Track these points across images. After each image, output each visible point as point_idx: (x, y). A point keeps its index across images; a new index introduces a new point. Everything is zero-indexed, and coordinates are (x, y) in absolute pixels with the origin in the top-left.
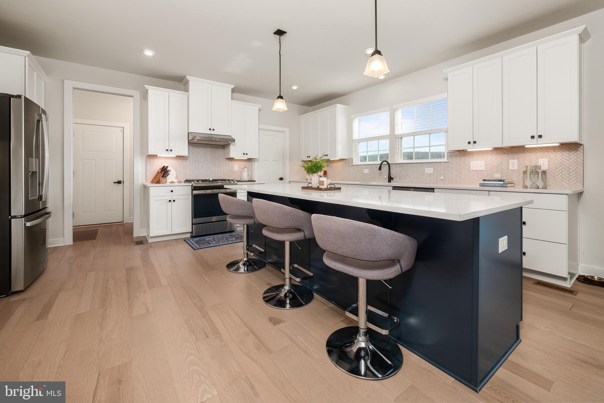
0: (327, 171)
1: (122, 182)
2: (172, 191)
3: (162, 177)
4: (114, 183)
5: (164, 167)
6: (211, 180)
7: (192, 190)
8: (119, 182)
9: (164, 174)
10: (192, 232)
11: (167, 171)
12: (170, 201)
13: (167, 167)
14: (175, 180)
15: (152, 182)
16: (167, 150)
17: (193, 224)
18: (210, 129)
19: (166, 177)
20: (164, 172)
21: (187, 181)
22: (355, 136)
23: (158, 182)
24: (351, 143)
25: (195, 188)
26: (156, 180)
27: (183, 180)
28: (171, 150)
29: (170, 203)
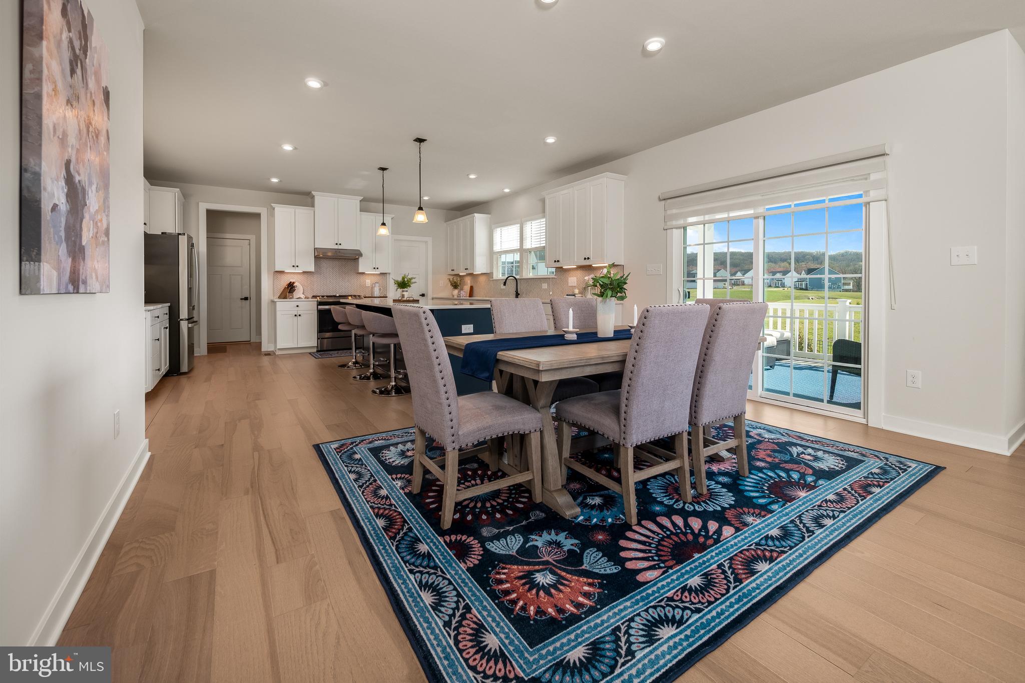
0: (474, 287)
1: (249, 299)
2: (297, 306)
3: (289, 292)
4: (241, 299)
5: (291, 282)
6: (337, 295)
7: (318, 305)
8: (246, 299)
9: (290, 290)
10: (317, 347)
11: (294, 287)
12: (296, 315)
13: (294, 283)
14: (302, 296)
15: (280, 297)
16: (293, 266)
17: (318, 339)
18: (337, 244)
19: (292, 293)
20: (291, 288)
21: (314, 297)
22: (497, 248)
23: (285, 298)
24: (492, 255)
25: (320, 304)
26: (283, 296)
27: (310, 296)
28: (297, 266)
29: (296, 317)
